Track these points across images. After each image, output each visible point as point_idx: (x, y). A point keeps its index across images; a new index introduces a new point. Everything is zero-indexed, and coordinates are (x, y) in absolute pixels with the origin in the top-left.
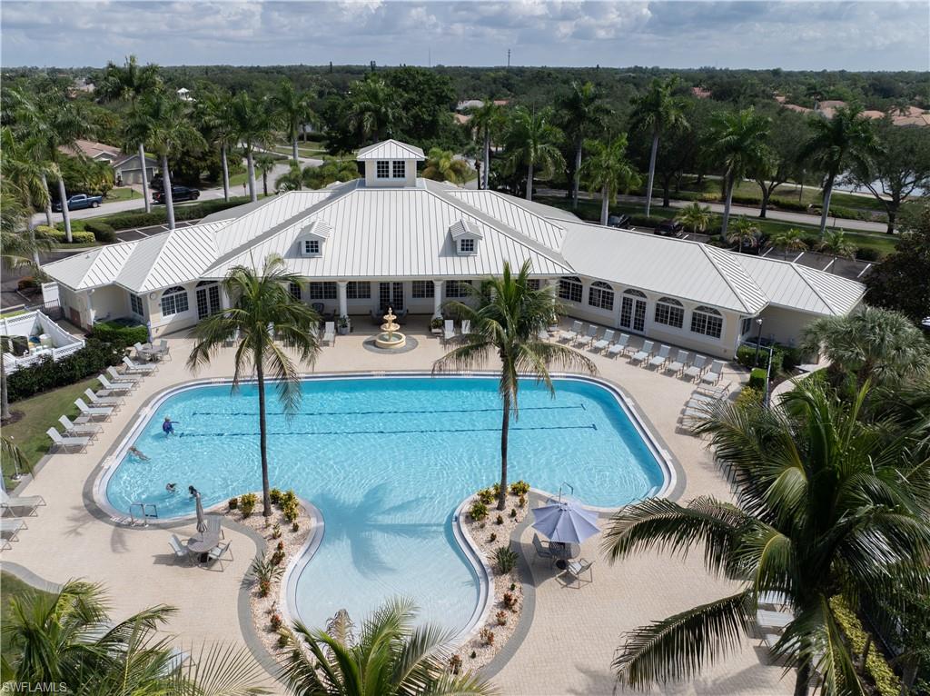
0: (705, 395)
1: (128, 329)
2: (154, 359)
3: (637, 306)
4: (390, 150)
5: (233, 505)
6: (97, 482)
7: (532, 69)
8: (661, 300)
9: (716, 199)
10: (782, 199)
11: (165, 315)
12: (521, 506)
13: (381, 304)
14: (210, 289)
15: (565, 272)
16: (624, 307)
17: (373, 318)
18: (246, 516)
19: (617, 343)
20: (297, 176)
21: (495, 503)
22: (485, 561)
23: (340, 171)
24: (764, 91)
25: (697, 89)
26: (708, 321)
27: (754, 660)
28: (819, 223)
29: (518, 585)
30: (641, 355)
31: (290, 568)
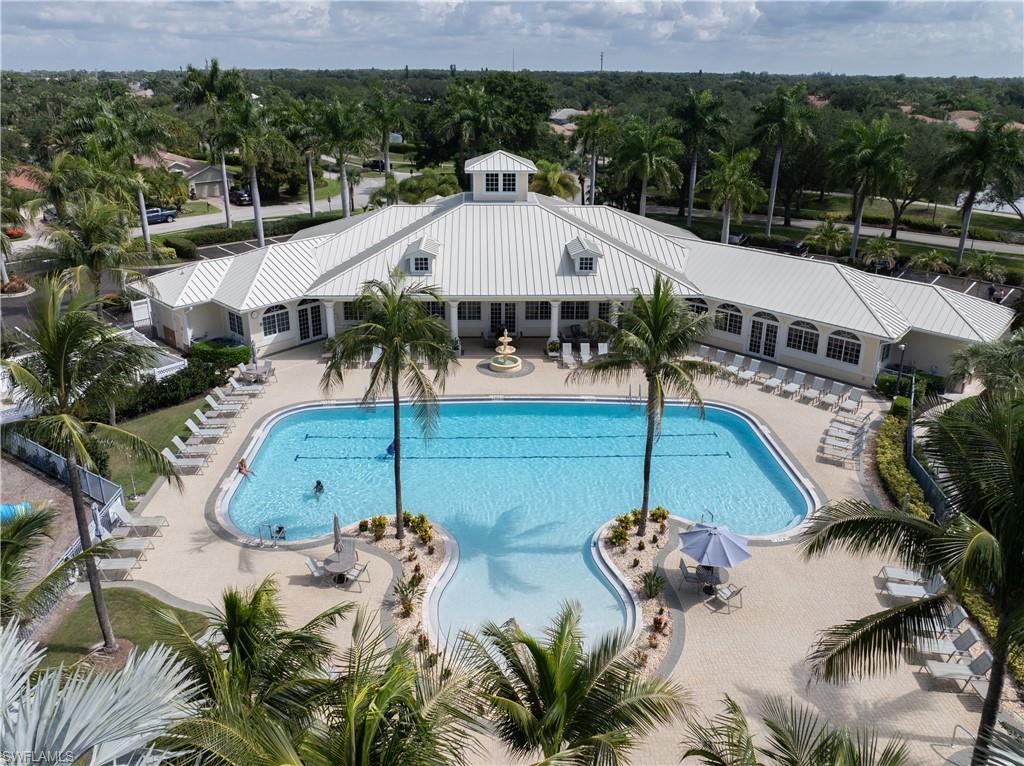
0: (844, 423)
1: (228, 349)
2: (258, 381)
3: (768, 330)
4: (500, 161)
5: (363, 527)
6: (218, 503)
7: (627, 75)
8: (795, 323)
9: (840, 218)
10: (912, 218)
11: (266, 335)
12: (662, 533)
13: (492, 326)
14: (312, 308)
15: (692, 293)
16: (753, 331)
17: (485, 341)
18: (378, 538)
19: (748, 369)
20: (393, 190)
21: (635, 529)
22: (629, 586)
23: (440, 185)
24: (887, 100)
25: (812, 98)
26: (845, 347)
27: (914, 685)
28: (957, 245)
29: (666, 609)
30: (774, 382)
31: (429, 589)
